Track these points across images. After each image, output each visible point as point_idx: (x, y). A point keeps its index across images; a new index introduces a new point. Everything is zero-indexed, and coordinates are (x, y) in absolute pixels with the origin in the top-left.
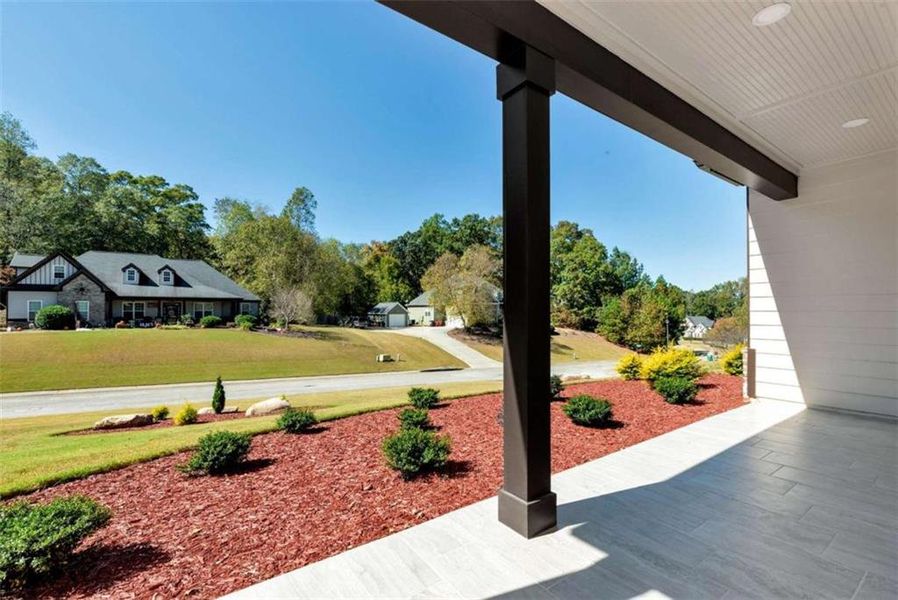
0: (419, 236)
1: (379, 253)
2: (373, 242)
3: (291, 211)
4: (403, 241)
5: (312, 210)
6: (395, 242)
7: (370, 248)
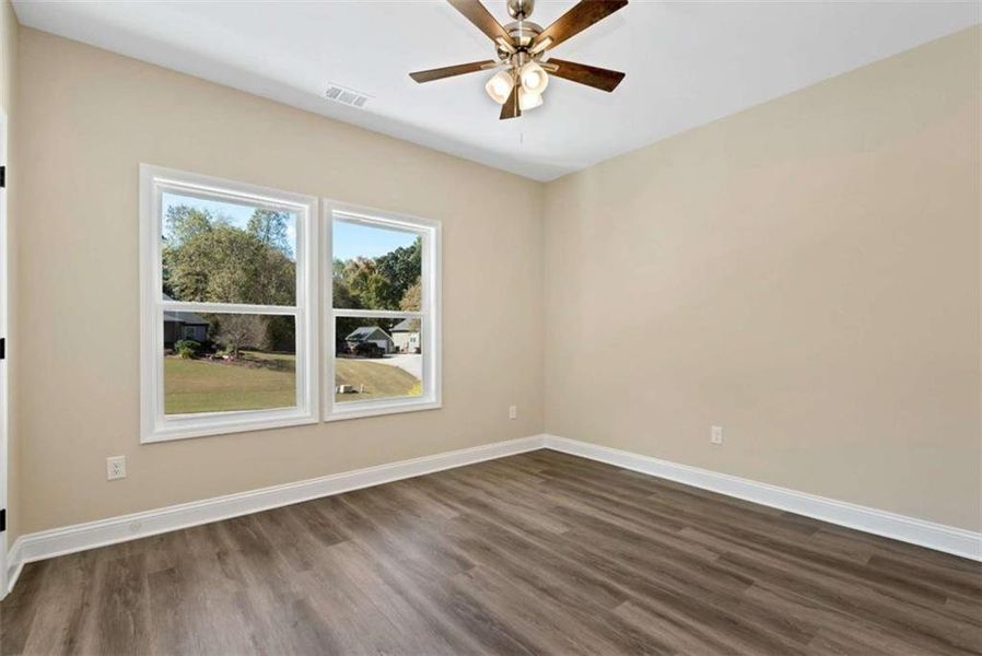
0: (413, 252)
1: (366, 271)
2: (360, 259)
3: (259, 221)
4: (395, 257)
5: (284, 220)
6: (385, 258)
7: (357, 266)
